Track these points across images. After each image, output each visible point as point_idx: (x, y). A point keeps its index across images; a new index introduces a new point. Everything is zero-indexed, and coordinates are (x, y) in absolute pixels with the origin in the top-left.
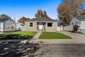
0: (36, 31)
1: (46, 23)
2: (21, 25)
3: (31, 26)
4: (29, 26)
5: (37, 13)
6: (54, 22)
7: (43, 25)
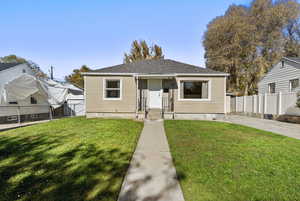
0: (133, 116)
1: (178, 80)
2: (70, 91)
3: (109, 94)
4: (104, 93)
5: (129, 53)
6: (210, 79)
7: (166, 91)
